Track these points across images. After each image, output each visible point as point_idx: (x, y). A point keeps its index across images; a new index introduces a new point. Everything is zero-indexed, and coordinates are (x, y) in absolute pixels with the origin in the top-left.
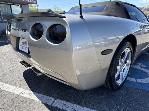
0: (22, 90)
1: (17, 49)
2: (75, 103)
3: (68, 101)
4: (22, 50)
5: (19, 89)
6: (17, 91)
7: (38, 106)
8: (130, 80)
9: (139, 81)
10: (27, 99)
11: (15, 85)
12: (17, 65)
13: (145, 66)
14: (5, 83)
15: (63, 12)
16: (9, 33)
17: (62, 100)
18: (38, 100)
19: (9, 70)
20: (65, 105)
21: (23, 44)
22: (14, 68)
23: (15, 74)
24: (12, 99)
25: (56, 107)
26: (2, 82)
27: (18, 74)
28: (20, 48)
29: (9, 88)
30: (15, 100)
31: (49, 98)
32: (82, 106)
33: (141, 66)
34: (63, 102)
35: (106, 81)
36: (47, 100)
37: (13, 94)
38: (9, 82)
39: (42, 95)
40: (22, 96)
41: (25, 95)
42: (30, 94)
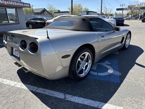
0: (16, 83)
1: (12, 54)
2: (51, 90)
3: (47, 89)
4: (15, 55)
5: (14, 82)
6: (13, 83)
7: (26, 92)
8: (94, 74)
9: (100, 74)
10: (19, 88)
11: (11, 80)
12: (12, 65)
13: (109, 63)
14: (4, 78)
15: (57, 11)
16: (6, 43)
17: (43, 88)
18: (27, 89)
19: (6, 69)
20: (44, 91)
21: (16, 51)
22: (10, 67)
23: (11, 72)
24: (9, 89)
25: (38, 92)
26: (1, 78)
27: (13, 72)
28: (14, 53)
29: (7, 82)
30: (11, 89)
31: (34, 87)
32: (55, 91)
33: (107, 63)
34: (43, 89)
35: (69, 74)
36: (33, 89)
37: (10, 86)
38: (6, 78)
39: (30, 86)
40: (16, 87)
41: (18, 86)
42: (21, 85)
